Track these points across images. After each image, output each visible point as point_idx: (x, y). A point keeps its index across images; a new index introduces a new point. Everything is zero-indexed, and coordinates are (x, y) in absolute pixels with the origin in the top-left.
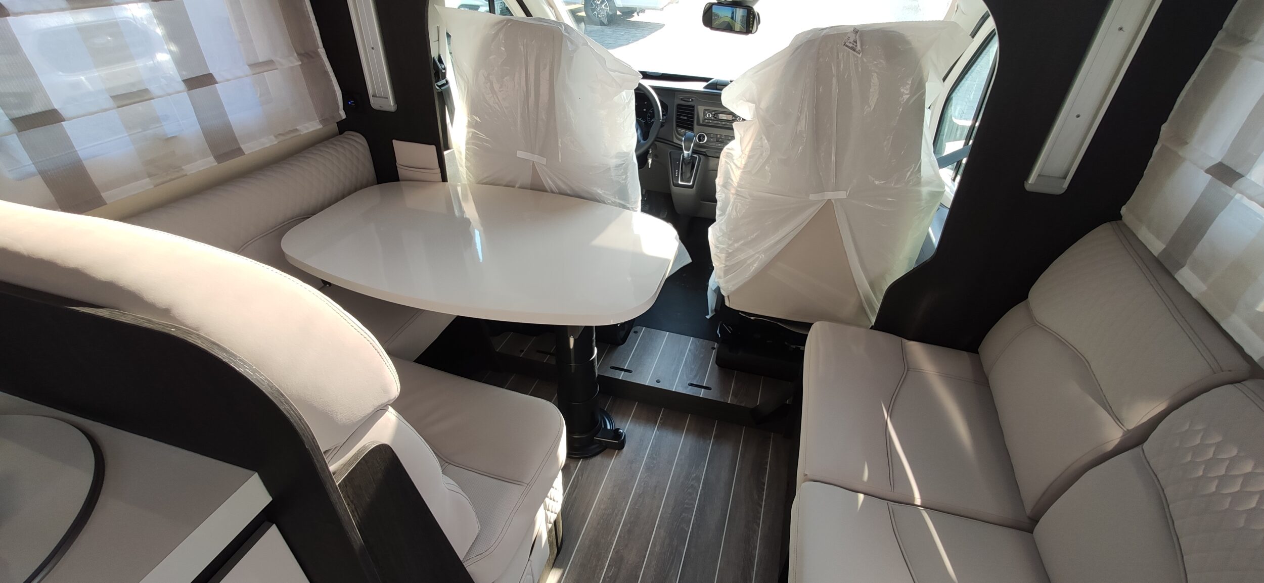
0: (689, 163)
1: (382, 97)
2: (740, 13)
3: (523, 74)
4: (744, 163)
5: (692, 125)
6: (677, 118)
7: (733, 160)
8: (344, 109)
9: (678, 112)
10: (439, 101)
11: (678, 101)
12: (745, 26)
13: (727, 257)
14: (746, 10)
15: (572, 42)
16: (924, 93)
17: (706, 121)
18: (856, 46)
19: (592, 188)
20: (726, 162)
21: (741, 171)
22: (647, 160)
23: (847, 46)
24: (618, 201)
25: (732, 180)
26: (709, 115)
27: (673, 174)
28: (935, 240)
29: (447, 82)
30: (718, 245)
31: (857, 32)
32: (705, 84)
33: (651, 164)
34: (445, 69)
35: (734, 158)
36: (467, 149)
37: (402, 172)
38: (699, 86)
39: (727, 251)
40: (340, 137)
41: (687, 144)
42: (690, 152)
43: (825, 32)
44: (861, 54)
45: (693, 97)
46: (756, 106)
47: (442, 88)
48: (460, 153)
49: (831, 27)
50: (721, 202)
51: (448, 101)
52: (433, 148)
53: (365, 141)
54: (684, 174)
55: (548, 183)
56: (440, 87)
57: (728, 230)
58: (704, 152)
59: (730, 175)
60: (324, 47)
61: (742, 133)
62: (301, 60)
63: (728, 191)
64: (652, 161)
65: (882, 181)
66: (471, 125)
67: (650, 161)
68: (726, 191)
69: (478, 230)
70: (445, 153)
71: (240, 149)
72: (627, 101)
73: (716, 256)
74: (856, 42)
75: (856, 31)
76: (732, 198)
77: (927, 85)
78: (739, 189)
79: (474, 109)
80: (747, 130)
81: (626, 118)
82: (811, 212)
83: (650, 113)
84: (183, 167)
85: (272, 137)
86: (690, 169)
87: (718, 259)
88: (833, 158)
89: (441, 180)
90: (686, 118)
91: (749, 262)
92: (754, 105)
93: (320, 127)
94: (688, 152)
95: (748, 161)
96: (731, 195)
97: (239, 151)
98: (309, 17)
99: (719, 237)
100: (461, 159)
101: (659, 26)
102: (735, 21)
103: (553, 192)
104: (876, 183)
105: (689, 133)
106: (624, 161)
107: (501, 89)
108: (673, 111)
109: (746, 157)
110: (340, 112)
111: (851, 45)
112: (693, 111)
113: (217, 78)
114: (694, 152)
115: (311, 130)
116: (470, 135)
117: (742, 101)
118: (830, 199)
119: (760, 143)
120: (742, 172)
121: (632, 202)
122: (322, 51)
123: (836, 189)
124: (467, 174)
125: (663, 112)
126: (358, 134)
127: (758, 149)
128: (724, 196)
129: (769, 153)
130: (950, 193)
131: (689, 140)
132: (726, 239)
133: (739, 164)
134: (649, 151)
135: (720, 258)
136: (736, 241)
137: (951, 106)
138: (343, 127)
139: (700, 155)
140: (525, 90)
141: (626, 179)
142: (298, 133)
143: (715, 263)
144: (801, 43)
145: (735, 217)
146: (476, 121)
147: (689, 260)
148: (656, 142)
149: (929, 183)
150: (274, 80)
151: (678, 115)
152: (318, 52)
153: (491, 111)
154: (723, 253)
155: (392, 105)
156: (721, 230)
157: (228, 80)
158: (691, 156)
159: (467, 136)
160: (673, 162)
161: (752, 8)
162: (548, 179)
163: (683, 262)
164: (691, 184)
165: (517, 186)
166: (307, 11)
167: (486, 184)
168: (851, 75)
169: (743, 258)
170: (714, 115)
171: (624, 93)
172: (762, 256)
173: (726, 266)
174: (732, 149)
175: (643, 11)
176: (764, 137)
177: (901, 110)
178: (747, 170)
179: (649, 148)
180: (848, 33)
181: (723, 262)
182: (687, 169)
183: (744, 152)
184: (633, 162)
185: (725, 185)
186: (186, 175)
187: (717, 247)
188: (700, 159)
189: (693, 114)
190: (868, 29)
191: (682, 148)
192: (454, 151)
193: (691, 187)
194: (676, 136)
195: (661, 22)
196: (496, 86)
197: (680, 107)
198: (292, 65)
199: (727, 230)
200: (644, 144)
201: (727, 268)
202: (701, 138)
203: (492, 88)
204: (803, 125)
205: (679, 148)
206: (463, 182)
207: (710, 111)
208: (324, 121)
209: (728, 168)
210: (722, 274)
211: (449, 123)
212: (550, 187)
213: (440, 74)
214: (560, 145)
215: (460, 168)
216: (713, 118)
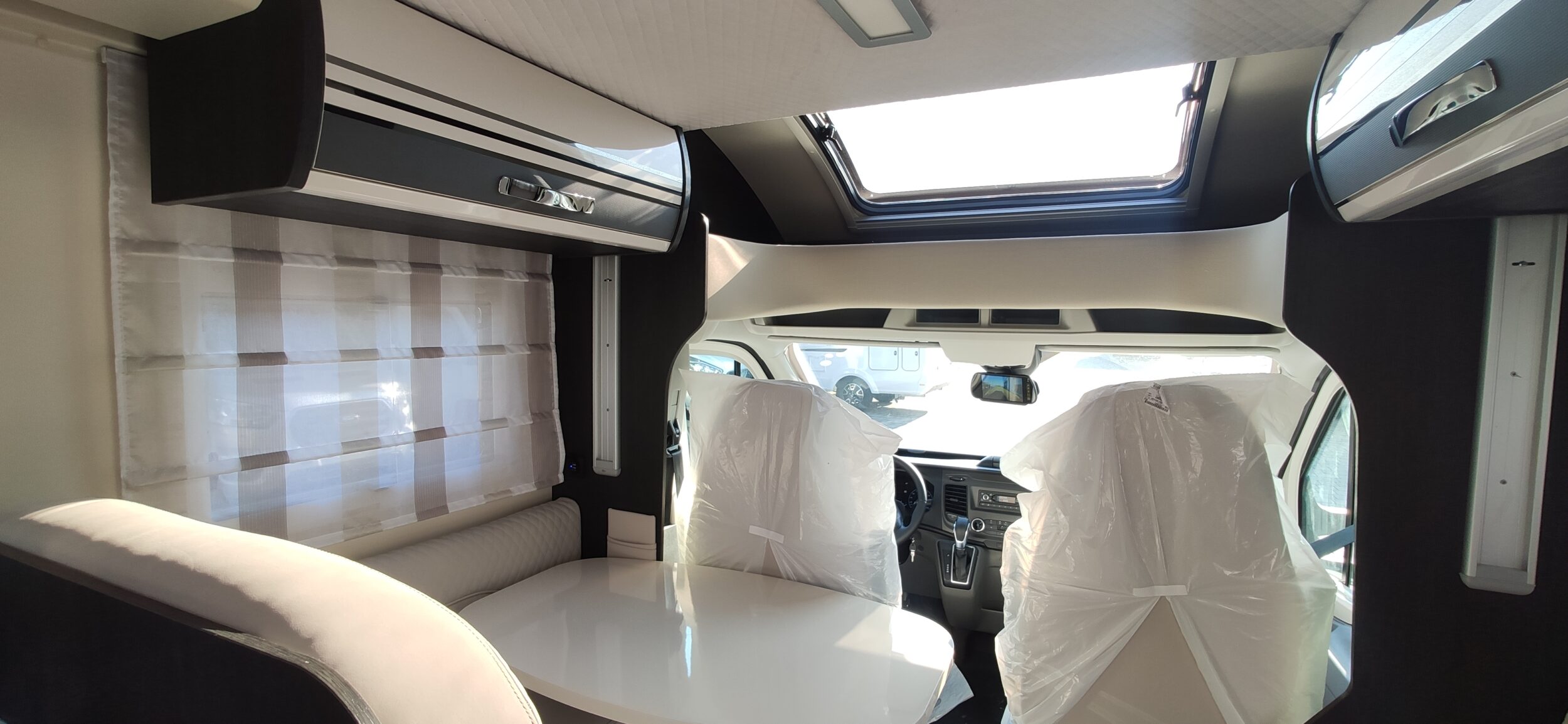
0: (964, 556)
1: (606, 461)
2: (1014, 382)
3: (765, 442)
4: (1036, 544)
5: (966, 509)
6: (946, 501)
7: (1022, 542)
8: (564, 473)
9: (946, 493)
10: (667, 470)
11: (946, 481)
12: (1022, 396)
13: (1024, 681)
14: (1021, 379)
15: (822, 404)
16: (1265, 456)
17: (983, 504)
18: (1162, 403)
19: (839, 575)
20: (1012, 544)
21: (1033, 555)
22: (909, 552)
23: (1149, 403)
24: (873, 594)
25: (1022, 569)
26: (986, 497)
27: (944, 570)
28: (1345, 670)
29: (679, 448)
30: (1010, 663)
31: (1159, 388)
32: (979, 462)
33: (914, 557)
34: (679, 434)
35: (1022, 539)
36: (691, 522)
37: (611, 547)
38: (973, 465)
39: (1024, 671)
40: (552, 503)
41: (960, 531)
42: (964, 542)
43: (1118, 389)
44: (1169, 411)
45: (965, 476)
46: (1044, 473)
47: (673, 454)
48: (683, 527)
49: (1126, 384)
50: (1009, 600)
51: (678, 469)
52: (653, 518)
53: (578, 507)
54: (957, 571)
55: (784, 566)
56: (671, 452)
57: (1023, 639)
58: (983, 543)
59: (1019, 563)
60: (559, 408)
61: (1029, 507)
62: (533, 420)
63: (1018, 583)
64: (916, 553)
65: (1237, 570)
66: (699, 494)
67: (913, 553)
68: (1015, 583)
69: (691, 627)
70: (666, 528)
71: (445, 507)
72: (885, 469)
73: (1007, 679)
74: (1160, 398)
75: (1157, 386)
76: (1024, 593)
77: (1266, 446)
78: (1033, 581)
79: (706, 476)
80: (1036, 503)
81: (884, 489)
82: (1138, 615)
83: (912, 496)
84: (382, 522)
85: (482, 496)
86: (965, 564)
87: (1012, 684)
88: (1157, 540)
89: (655, 558)
90: (957, 501)
91: (1057, 689)
92: (1042, 472)
93: (535, 489)
94: (961, 542)
95: (1042, 542)
96: (1023, 590)
97: (444, 509)
98: (553, 379)
99: (1011, 650)
100: (683, 534)
101: (924, 413)
102: (1009, 390)
103: (789, 579)
104: (1228, 574)
105: (961, 519)
106: (880, 541)
107: (739, 454)
108: (941, 493)
109: (1038, 537)
110: (559, 475)
111: (1154, 402)
112: (965, 492)
113: (448, 432)
114: (969, 542)
115: (523, 492)
116: (697, 506)
117: (1026, 468)
118: (1164, 597)
119: (1054, 518)
120: (1035, 557)
121: (891, 596)
122: (556, 412)
123: (1170, 582)
124: (687, 552)
125: (928, 494)
126: (572, 501)
127: (1053, 526)
128: (1012, 590)
129: (1068, 531)
130: (1348, 601)
131: (962, 527)
132: (1021, 653)
133: (1029, 547)
134: (911, 540)
135: (1013, 681)
136: (1036, 655)
137: (1310, 487)
138: (558, 492)
139: (978, 547)
140: (765, 456)
141: (882, 564)
142: (510, 495)
143: (1008, 692)
144: (1091, 402)
145: (1030, 620)
146: (706, 489)
147: (970, 694)
148: (919, 529)
149: (1308, 576)
150: (501, 439)
151: (946, 497)
152: (552, 412)
153: (724, 478)
154: (1018, 675)
155: (616, 469)
156: (1012, 639)
157: (457, 435)
158: (966, 547)
159: (693, 507)
160: (942, 554)
161: (1028, 377)
162: (784, 561)
163: (961, 697)
164: (967, 583)
165: (746, 569)
166: (552, 373)
167: (709, 566)
168: (1162, 435)
169: (1047, 683)
170: (992, 497)
171: (881, 459)
172: (1076, 681)
173: (1024, 695)
174: (1019, 529)
175: (902, 397)
176: (1059, 511)
177: (1238, 475)
178: (1041, 554)
179: (911, 535)
180: (1147, 389)
181: (1020, 688)
182: (961, 564)
183: (1034, 530)
184: (892, 543)
185: (1014, 576)
186: (382, 531)
187: (1008, 665)
188: (977, 552)
189: (966, 496)
190: (1170, 384)
191: (954, 538)
192: (675, 527)
193: (968, 588)
194: (945, 522)
195: (924, 410)
196: (733, 450)
197: (948, 487)
198: (524, 424)
199: (1021, 639)
200: (905, 531)
201: (1024, 698)
202: (978, 525)
203: (728, 452)
204: (1109, 497)
205: (951, 537)
206: (681, 563)
207: (987, 493)
208: (539, 484)
209: (1015, 553)
210: (1019, 708)
211: (674, 494)
212: (787, 575)
213: (673, 439)
214: (802, 519)
215: (680, 546)
216: (990, 501)
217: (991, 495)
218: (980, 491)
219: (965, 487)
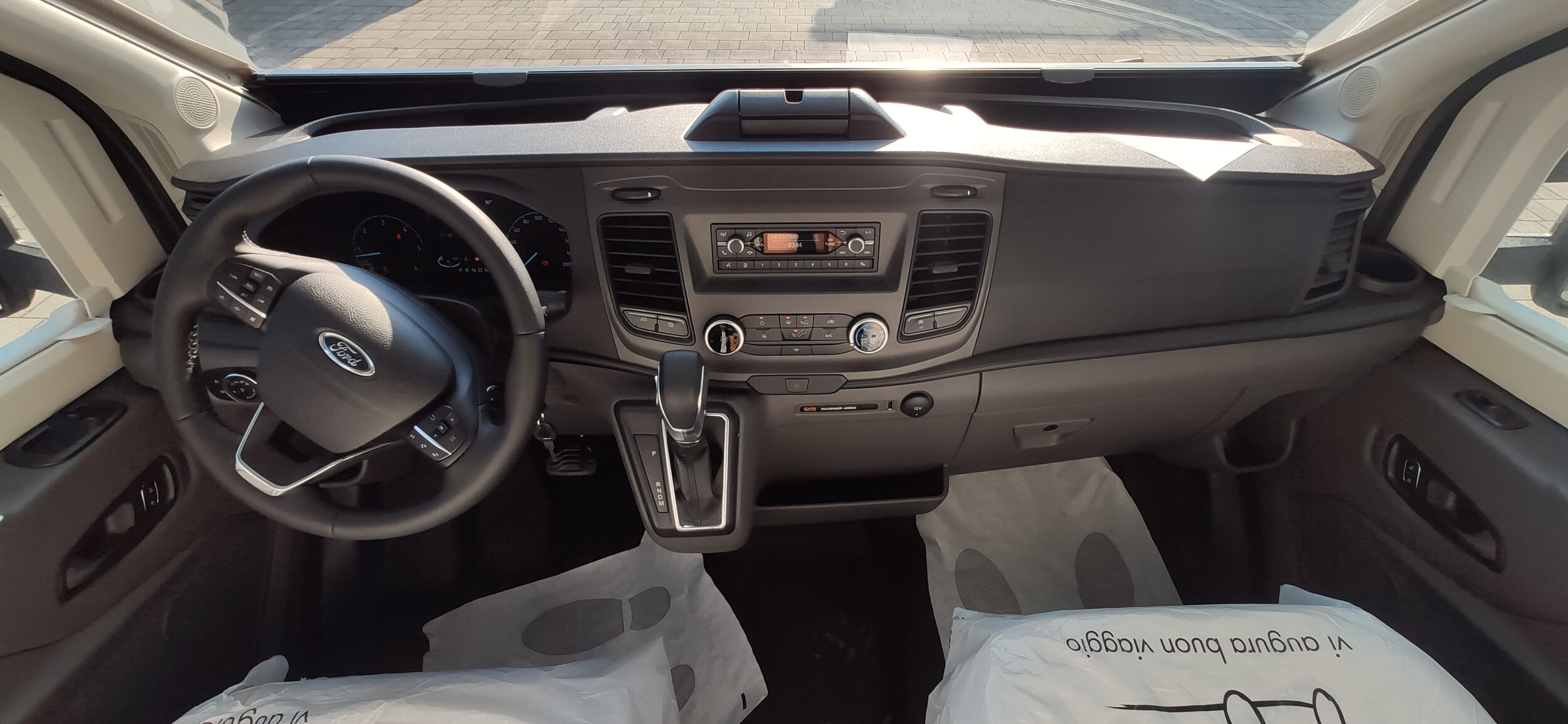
5: (679, 292)
6: (615, 273)
9: (610, 246)
17: (728, 265)
26: (734, 246)
54: (687, 496)
90: (647, 266)
108: (592, 247)
112: (668, 235)
151: (611, 258)
164: (721, 522)
170: (753, 241)
182: (696, 475)
189: (670, 249)
194: (624, 338)
197: (612, 226)
202: (723, 339)
207: (736, 233)
216: (750, 253)
217: (749, 234)
218: (716, 227)
219: (666, 220)
